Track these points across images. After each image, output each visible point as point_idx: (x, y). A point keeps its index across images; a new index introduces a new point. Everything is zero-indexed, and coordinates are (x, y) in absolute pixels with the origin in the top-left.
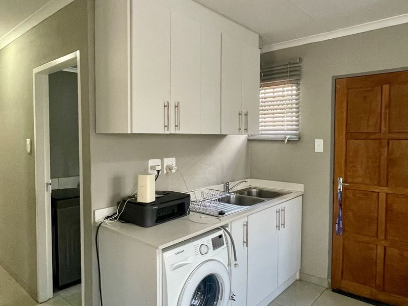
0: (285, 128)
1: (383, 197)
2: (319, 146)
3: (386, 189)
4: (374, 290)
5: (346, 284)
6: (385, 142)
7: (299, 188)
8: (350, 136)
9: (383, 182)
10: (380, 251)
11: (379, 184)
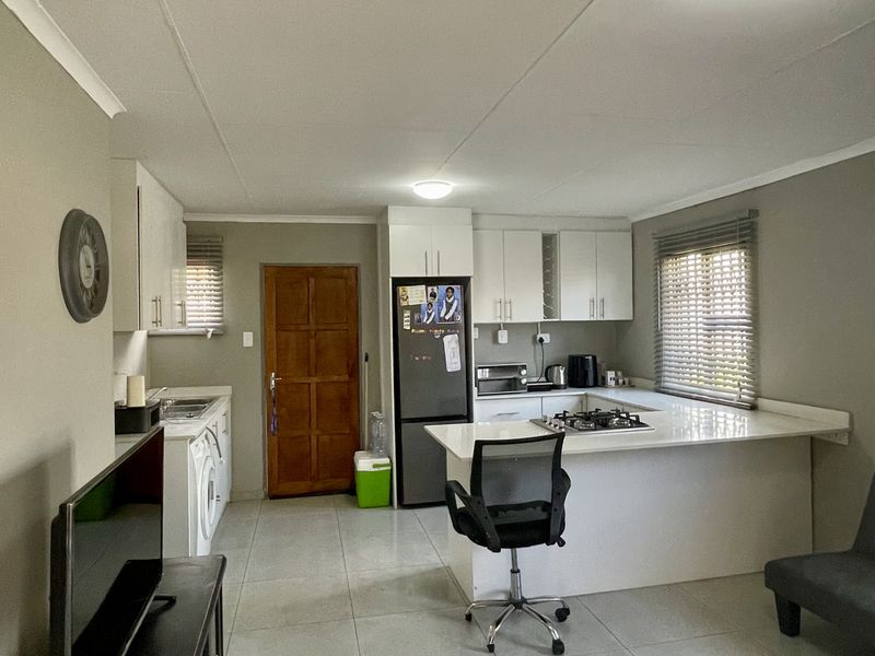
0: (205, 319)
1: (313, 387)
2: (248, 339)
3: (314, 380)
4: (309, 483)
5: (285, 487)
6: (313, 333)
7: (227, 390)
8: (280, 327)
9: (313, 371)
10: (314, 441)
11: (310, 376)
